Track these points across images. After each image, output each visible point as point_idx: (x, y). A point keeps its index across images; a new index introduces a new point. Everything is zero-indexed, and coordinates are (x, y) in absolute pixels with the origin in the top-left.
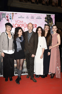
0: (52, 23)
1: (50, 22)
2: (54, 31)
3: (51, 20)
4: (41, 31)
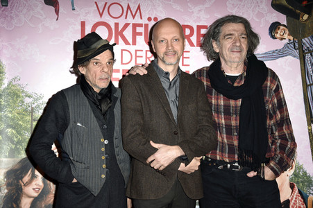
1: (309, 11)
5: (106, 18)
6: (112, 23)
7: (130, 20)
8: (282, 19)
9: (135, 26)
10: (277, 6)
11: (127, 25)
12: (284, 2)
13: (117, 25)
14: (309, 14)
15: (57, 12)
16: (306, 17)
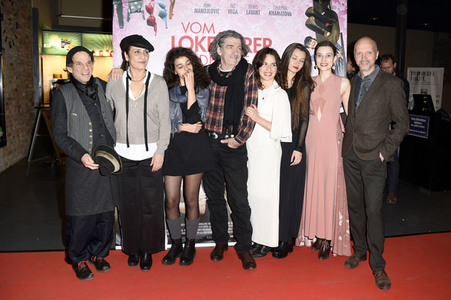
0: (335, 32)
1: (330, 29)
2: (323, 69)
3: (331, 22)
4: (274, 70)
5: (189, 33)
6: (193, 37)
7: (206, 34)
8: (313, 34)
9: (209, 38)
10: (309, 26)
11: (204, 38)
12: (314, 23)
13: (197, 38)
14: (330, 32)
15: (155, 30)
16: (328, 34)
